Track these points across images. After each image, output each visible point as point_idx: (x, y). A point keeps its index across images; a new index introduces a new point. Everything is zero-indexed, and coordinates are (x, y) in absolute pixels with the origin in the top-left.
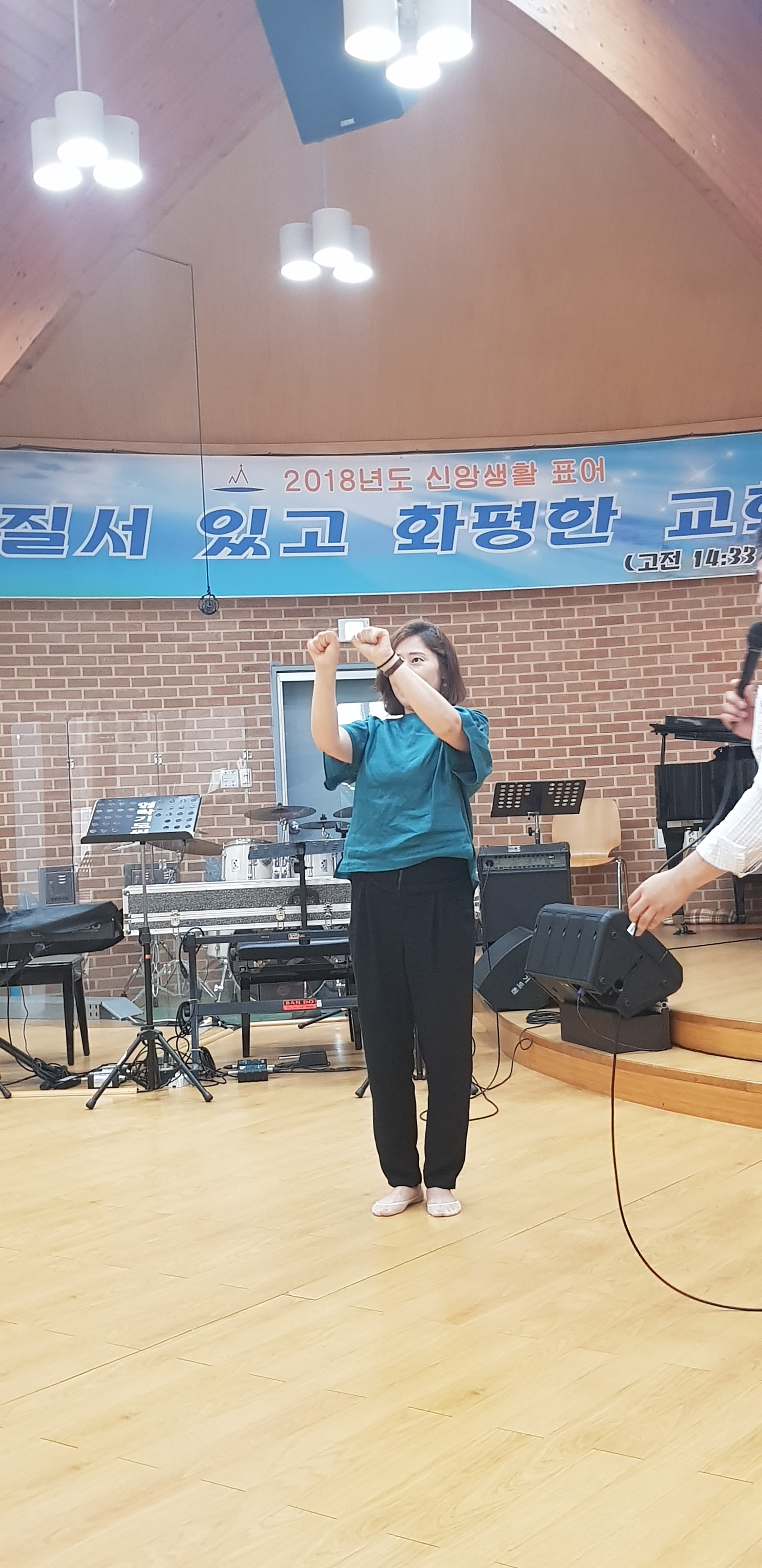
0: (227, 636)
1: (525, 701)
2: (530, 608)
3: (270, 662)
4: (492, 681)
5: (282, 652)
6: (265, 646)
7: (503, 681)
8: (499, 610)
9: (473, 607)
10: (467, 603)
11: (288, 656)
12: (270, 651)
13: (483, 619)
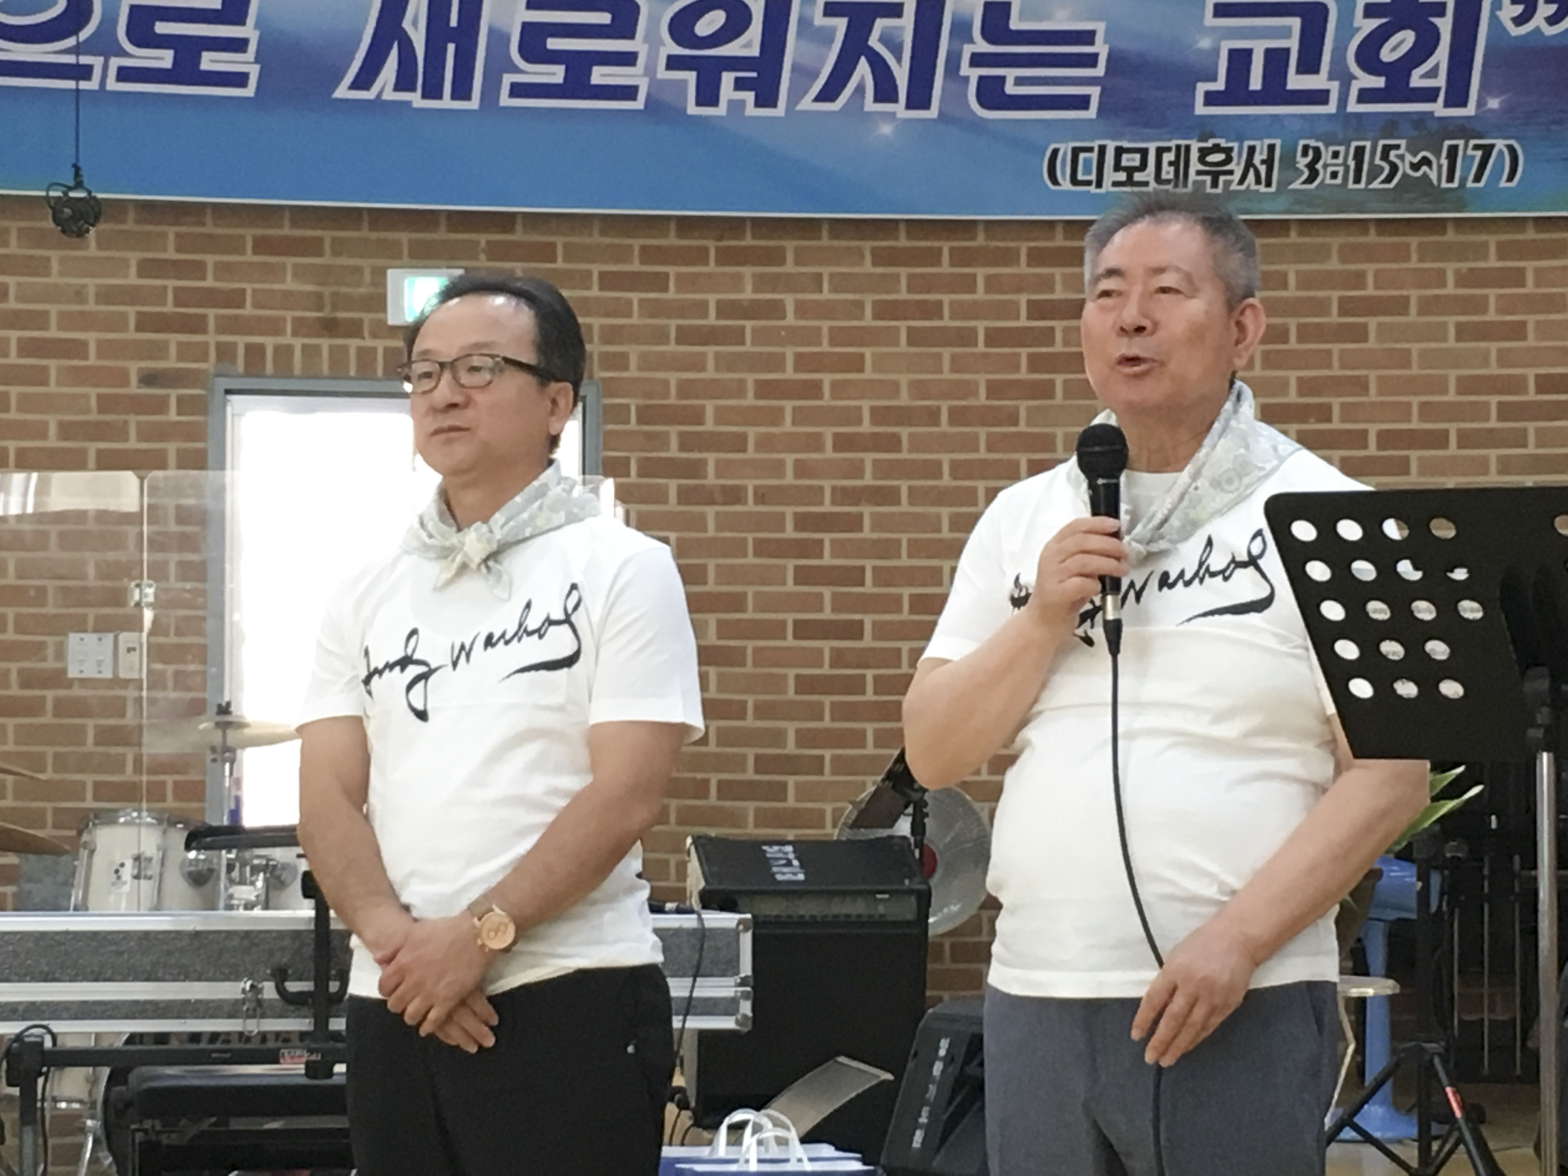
0: (106, 295)
1: (844, 495)
2: (868, 267)
3: (209, 365)
4: (764, 444)
5: (241, 341)
6: (196, 325)
7: (793, 443)
8: (790, 267)
9: (727, 257)
10: (712, 245)
11: (255, 353)
12: (212, 338)
13: (749, 287)
